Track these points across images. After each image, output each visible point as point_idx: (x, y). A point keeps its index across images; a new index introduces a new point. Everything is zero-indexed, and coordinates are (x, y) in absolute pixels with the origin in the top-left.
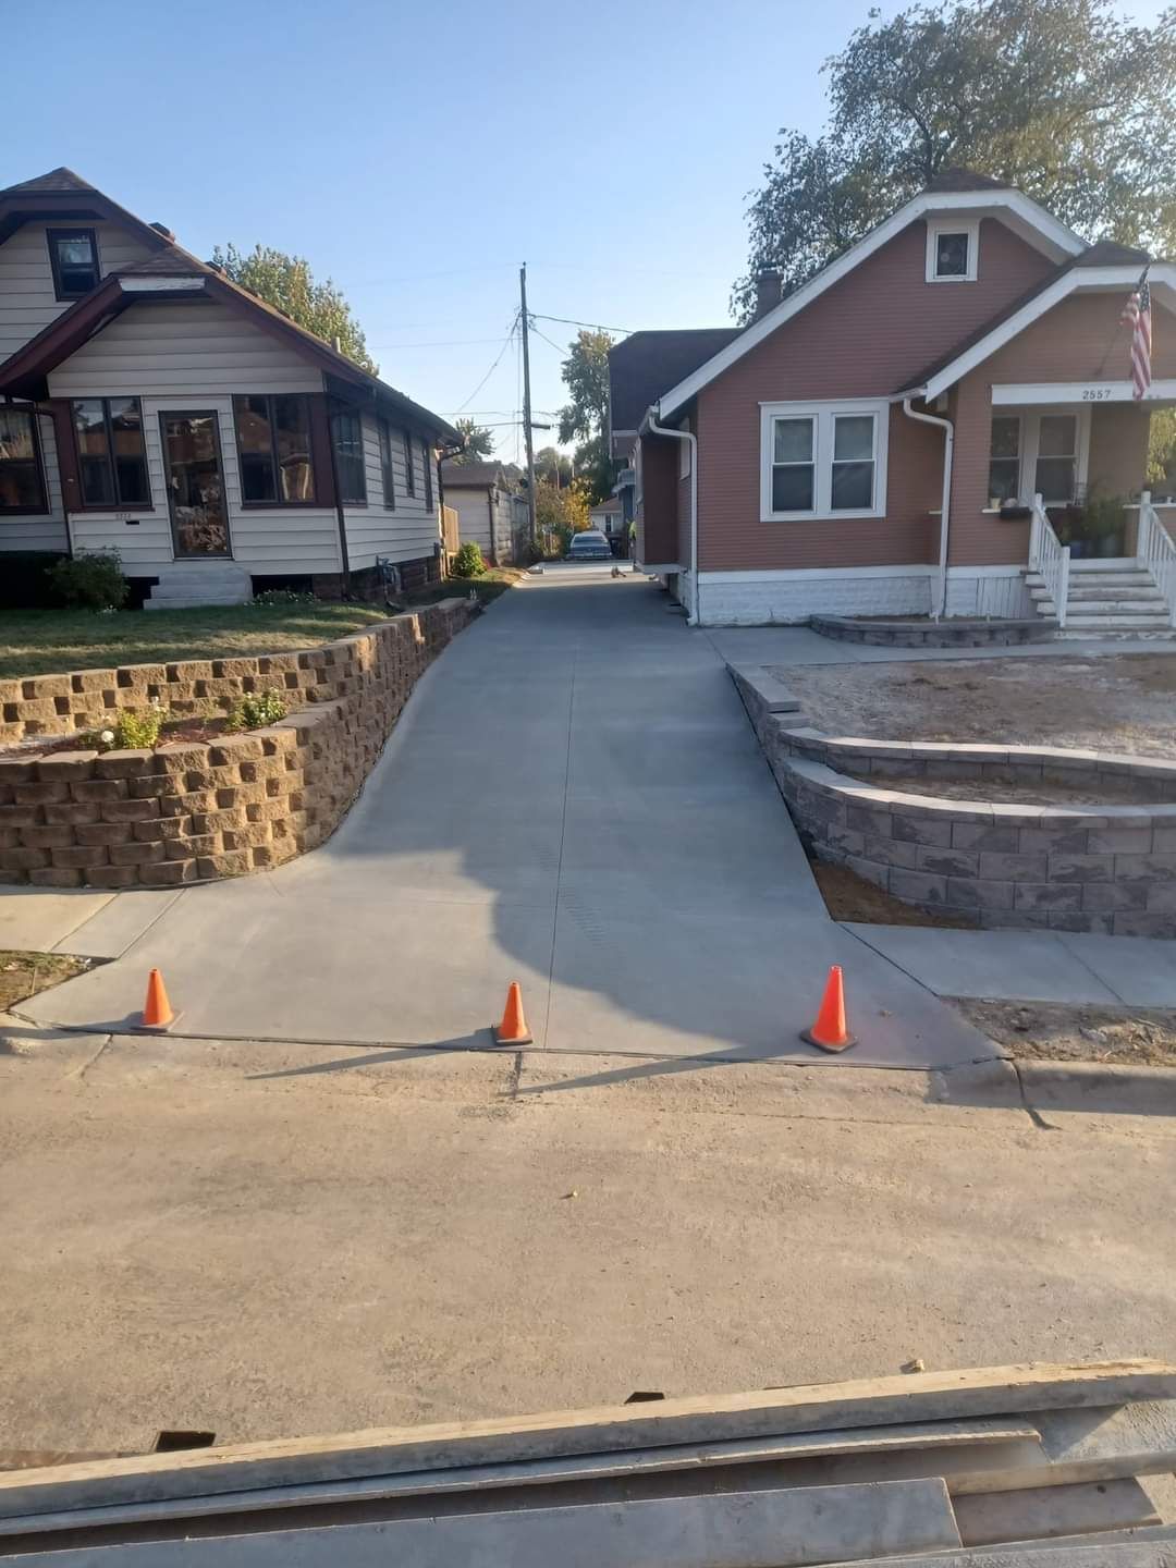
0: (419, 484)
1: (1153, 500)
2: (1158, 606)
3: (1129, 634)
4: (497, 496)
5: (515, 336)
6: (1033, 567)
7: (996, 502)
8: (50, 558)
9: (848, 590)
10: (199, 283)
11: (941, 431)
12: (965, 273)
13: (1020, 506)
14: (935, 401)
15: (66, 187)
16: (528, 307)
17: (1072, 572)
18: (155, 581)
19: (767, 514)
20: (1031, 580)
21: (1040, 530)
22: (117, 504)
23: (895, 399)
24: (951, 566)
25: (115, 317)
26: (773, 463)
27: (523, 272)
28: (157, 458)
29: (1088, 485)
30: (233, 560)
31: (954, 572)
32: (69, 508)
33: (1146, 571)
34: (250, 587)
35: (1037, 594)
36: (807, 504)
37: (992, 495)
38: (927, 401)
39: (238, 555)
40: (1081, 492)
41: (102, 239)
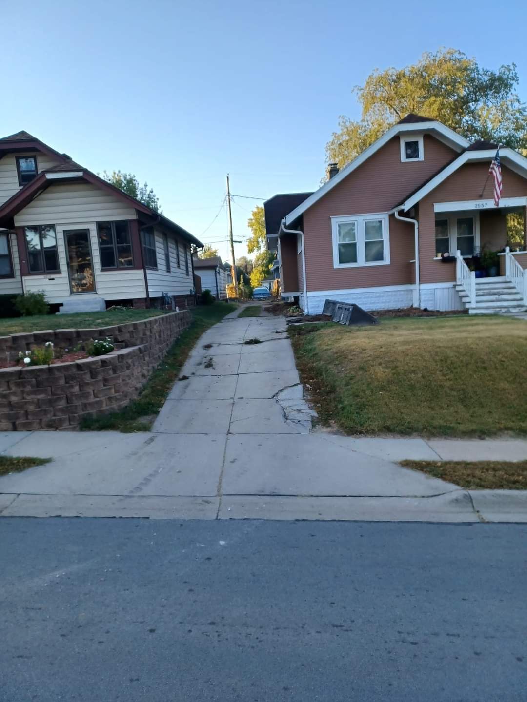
0: (182, 263)
1: (511, 251)
2: (518, 297)
3: (506, 309)
4: (219, 271)
5: (225, 204)
6: (458, 282)
7: (440, 255)
8: (14, 297)
9: (376, 297)
10: (80, 174)
11: (413, 225)
12: (418, 157)
13: (451, 256)
14: (409, 211)
15: (24, 138)
16: (230, 192)
17: (477, 284)
18: (62, 305)
19: (336, 264)
20: (458, 288)
21: (461, 266)
22: (45, 271)
23: (390, 212)
24: (421, 284)
25: (44, 191)
26: (338, 243)
27: (228, 178)
28: (62, 250)
29: (481, 247)
30: (96, 294)
31: (423, 286)
32: (23, 274)
33: (510, 282)
34: (105, 305)
35: (461, 294)
36: (354, 260)
37: (438, 251)
38: (405, 211)
39: (99, 291)
40: (477, 251)
41: (39, 159)
